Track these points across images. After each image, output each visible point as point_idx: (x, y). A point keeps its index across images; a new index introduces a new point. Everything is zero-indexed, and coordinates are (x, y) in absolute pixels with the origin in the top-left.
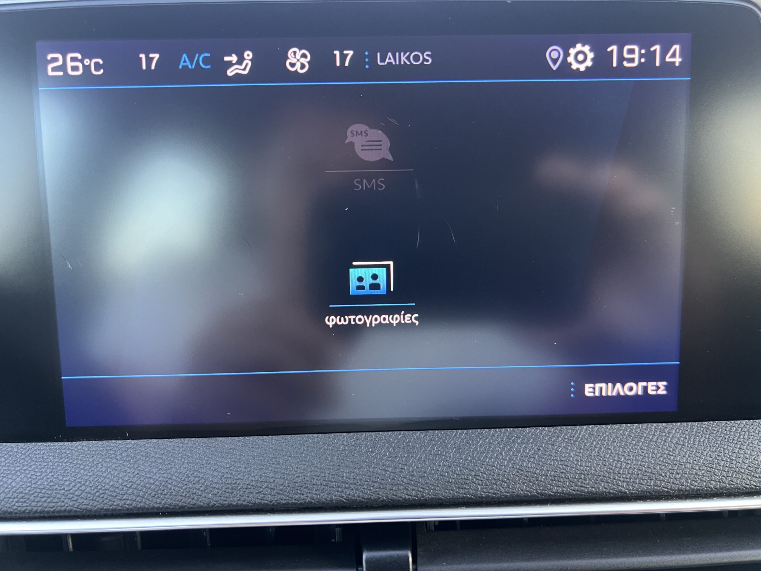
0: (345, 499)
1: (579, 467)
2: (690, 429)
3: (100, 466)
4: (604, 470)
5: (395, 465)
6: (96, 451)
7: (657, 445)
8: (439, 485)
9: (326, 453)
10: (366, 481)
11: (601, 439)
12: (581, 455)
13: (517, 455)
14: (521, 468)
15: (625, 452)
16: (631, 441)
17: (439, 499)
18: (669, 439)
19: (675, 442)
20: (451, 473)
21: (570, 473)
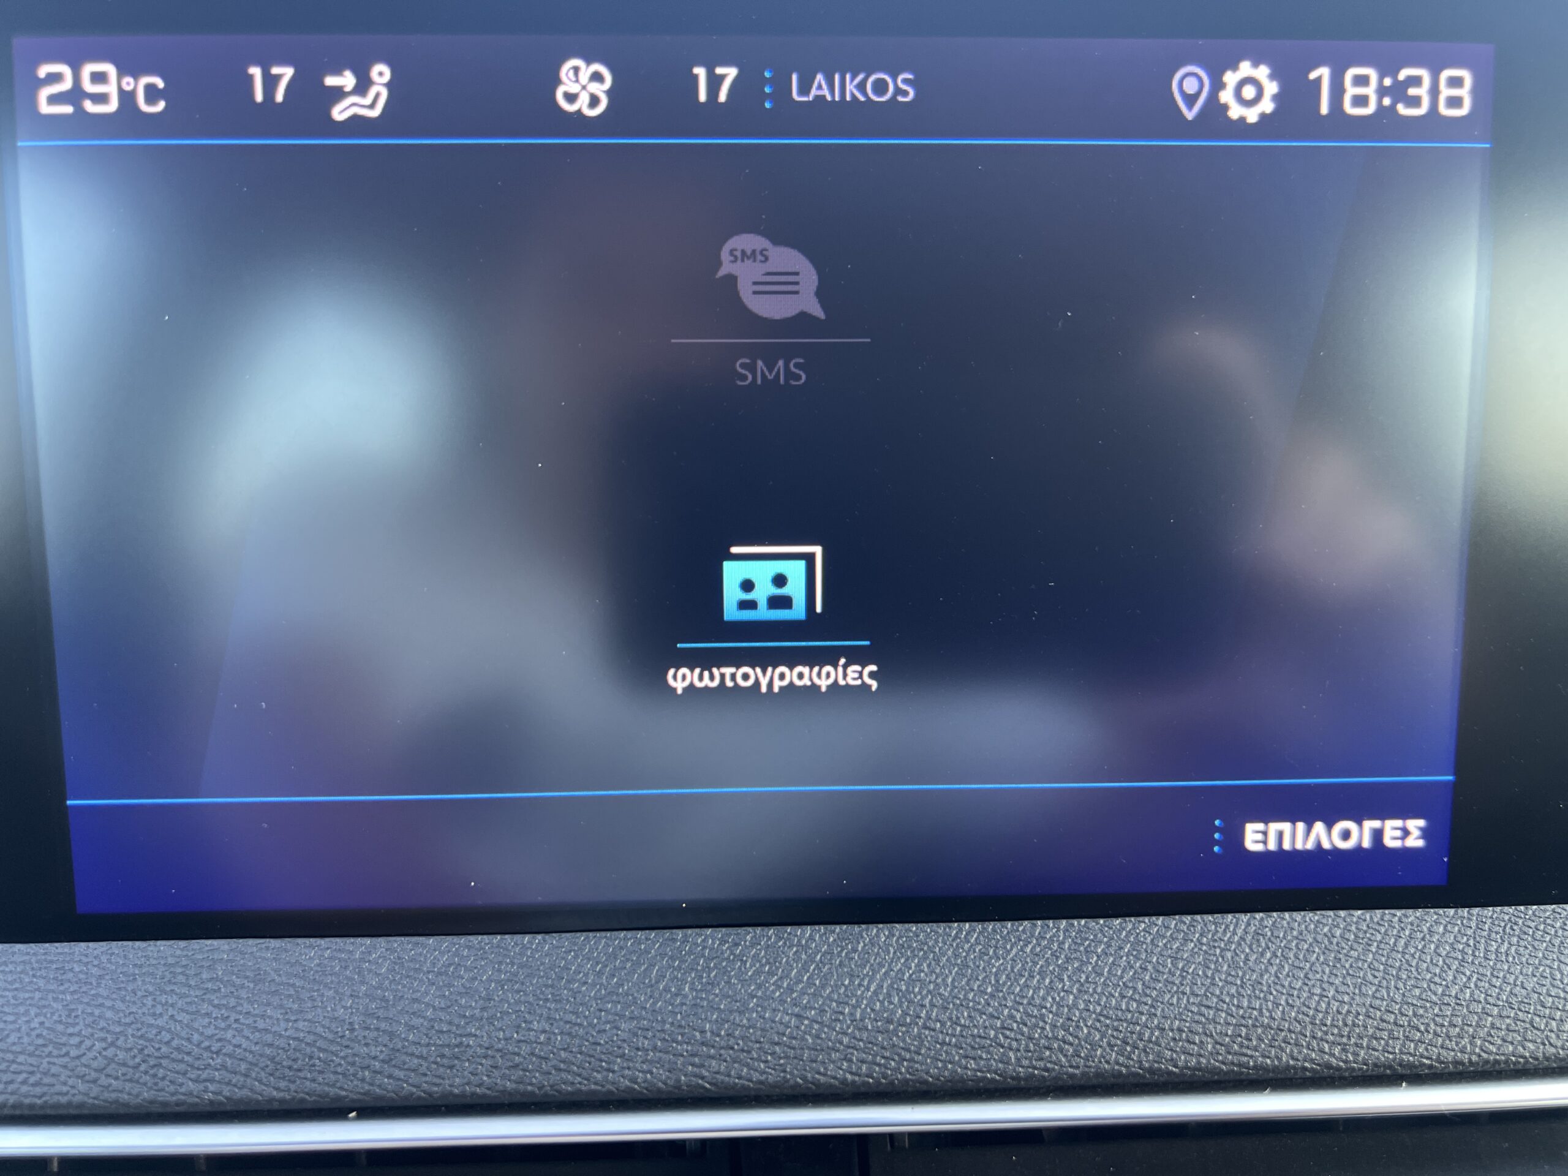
0: (708, 1083)
1: (1234, 1009)
2: (1477, 924)
3: (149, 1001)
4: (1290, 1018)
5: (823, 1003)
6: (141, 966)
7: (1407, 961)
8: (923, 1051)
9: (665, 977)
10: (758, 1042)
11: (1282, 945)
12: (1239, 982)
13: (1096, 983)
14: (1105, 1012)
15: (1336, 975)
16: (1349, 952)
17: (921, 1083)
18: (1433, 946)
19: (1444, 953)
20: (949, 1024)
21: (1216, 1023)
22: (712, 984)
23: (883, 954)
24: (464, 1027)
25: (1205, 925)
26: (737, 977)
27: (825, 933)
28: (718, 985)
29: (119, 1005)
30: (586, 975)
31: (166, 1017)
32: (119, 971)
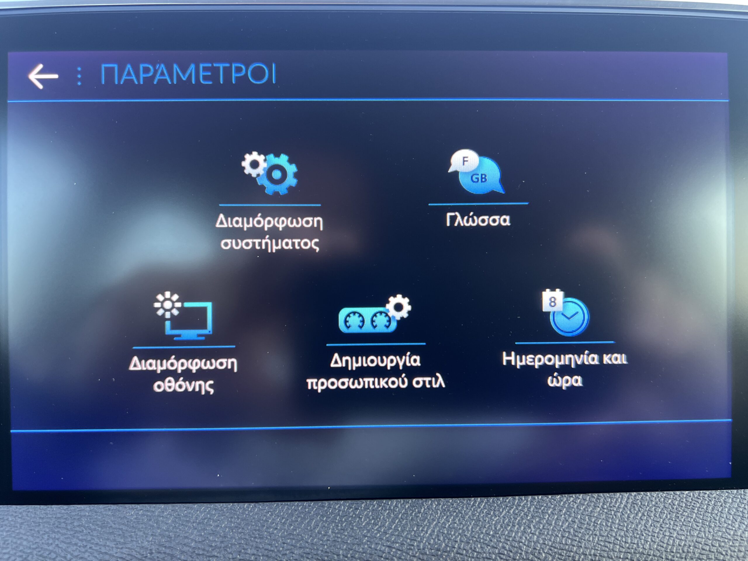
1: (623, 543)
3: (46, 537)
4: (654, 548)
5: (403, 540)
6: (43, 518)
7: (714, 517)
9: (318, 526)
11: (647, 509)
12: (625, 529)
13: (549, 529)
14: (554, 545)
15: (677, 525)
16: (683, 512)
18: (727, 510)
19: (733, 513)
20: (470, 551)
21: (614, 551)
22: (343, 530)
23: (434, 514)
24: (211, 552)
25: (605, 499)
26: (356, 526)
27: (404, 503)
28: (347, 530)
29: (31, 538)
30: (277, 524)
31: (54, 545)
32: (32, 521)
